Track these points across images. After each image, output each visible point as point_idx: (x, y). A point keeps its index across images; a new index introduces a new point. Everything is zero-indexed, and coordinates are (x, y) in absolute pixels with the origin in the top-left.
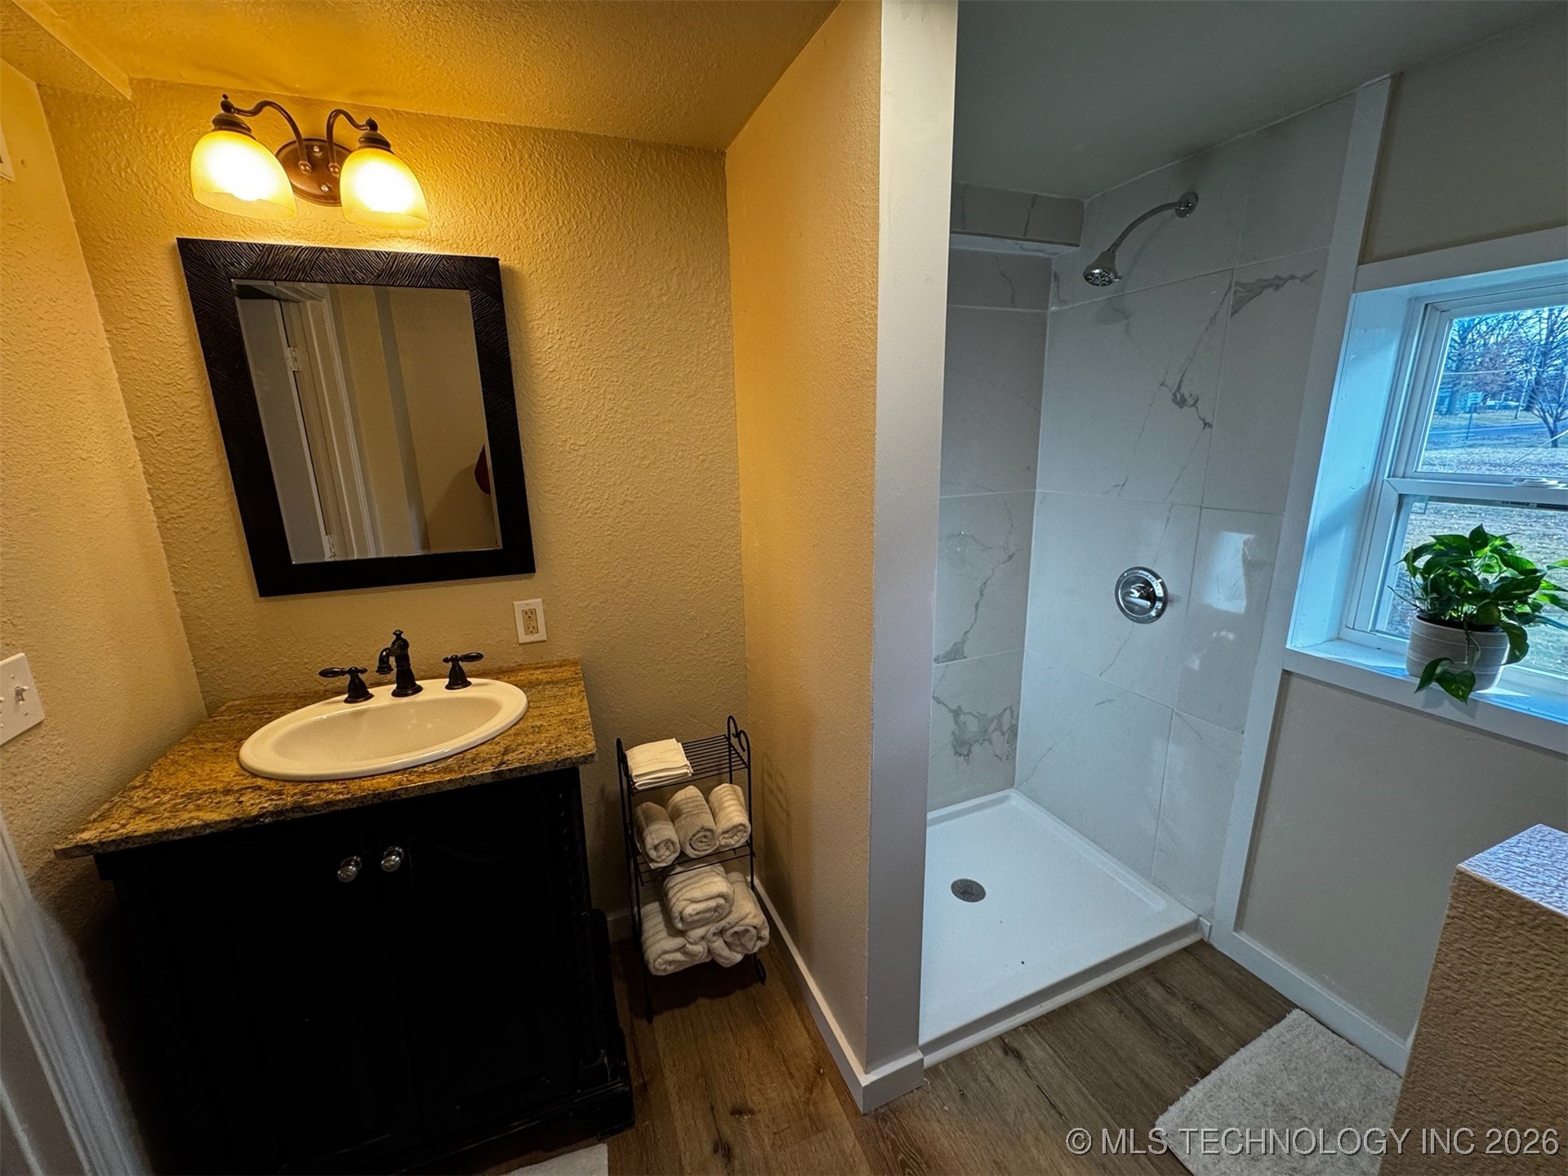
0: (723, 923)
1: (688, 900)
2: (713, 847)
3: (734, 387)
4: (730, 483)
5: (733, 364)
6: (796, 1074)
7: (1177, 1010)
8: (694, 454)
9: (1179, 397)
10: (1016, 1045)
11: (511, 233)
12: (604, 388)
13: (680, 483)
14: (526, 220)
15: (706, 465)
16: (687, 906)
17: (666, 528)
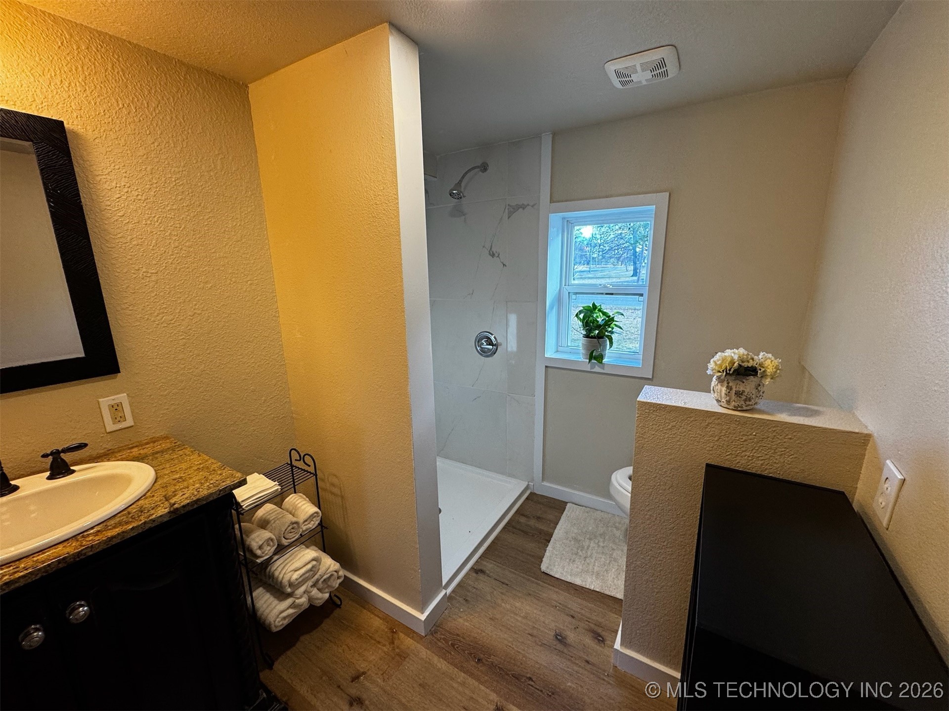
0: (316, 577)
1: (292, 571)
2: (298, 533)
3: (267, 236)
4: (271, 298)
5: (266, 222)
6: (381, 640)
7: (533, 522)
8: (244, 280)
9: (491, 253)
10: (480, 568)
11: (73, 104)
12: (169, 231)
13: (236, 299)
14: (87, 96)
15: (253, 287)
16: (292, 575)
17: (228, 331)
